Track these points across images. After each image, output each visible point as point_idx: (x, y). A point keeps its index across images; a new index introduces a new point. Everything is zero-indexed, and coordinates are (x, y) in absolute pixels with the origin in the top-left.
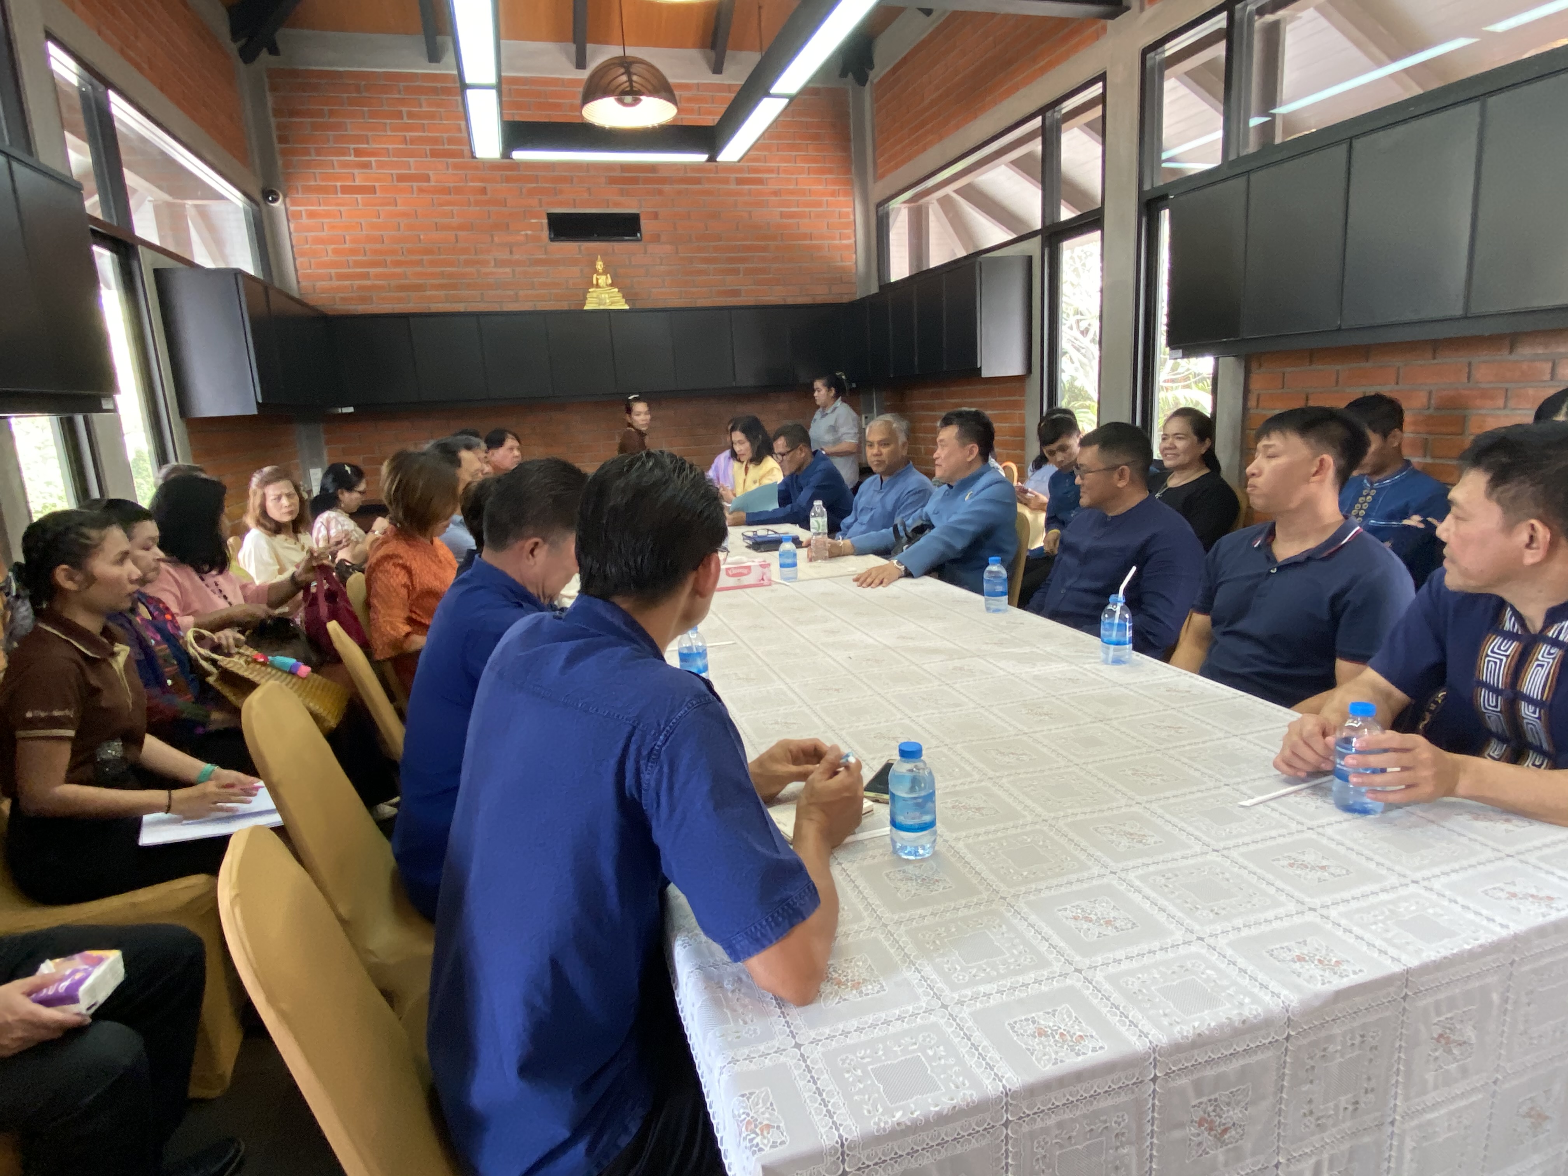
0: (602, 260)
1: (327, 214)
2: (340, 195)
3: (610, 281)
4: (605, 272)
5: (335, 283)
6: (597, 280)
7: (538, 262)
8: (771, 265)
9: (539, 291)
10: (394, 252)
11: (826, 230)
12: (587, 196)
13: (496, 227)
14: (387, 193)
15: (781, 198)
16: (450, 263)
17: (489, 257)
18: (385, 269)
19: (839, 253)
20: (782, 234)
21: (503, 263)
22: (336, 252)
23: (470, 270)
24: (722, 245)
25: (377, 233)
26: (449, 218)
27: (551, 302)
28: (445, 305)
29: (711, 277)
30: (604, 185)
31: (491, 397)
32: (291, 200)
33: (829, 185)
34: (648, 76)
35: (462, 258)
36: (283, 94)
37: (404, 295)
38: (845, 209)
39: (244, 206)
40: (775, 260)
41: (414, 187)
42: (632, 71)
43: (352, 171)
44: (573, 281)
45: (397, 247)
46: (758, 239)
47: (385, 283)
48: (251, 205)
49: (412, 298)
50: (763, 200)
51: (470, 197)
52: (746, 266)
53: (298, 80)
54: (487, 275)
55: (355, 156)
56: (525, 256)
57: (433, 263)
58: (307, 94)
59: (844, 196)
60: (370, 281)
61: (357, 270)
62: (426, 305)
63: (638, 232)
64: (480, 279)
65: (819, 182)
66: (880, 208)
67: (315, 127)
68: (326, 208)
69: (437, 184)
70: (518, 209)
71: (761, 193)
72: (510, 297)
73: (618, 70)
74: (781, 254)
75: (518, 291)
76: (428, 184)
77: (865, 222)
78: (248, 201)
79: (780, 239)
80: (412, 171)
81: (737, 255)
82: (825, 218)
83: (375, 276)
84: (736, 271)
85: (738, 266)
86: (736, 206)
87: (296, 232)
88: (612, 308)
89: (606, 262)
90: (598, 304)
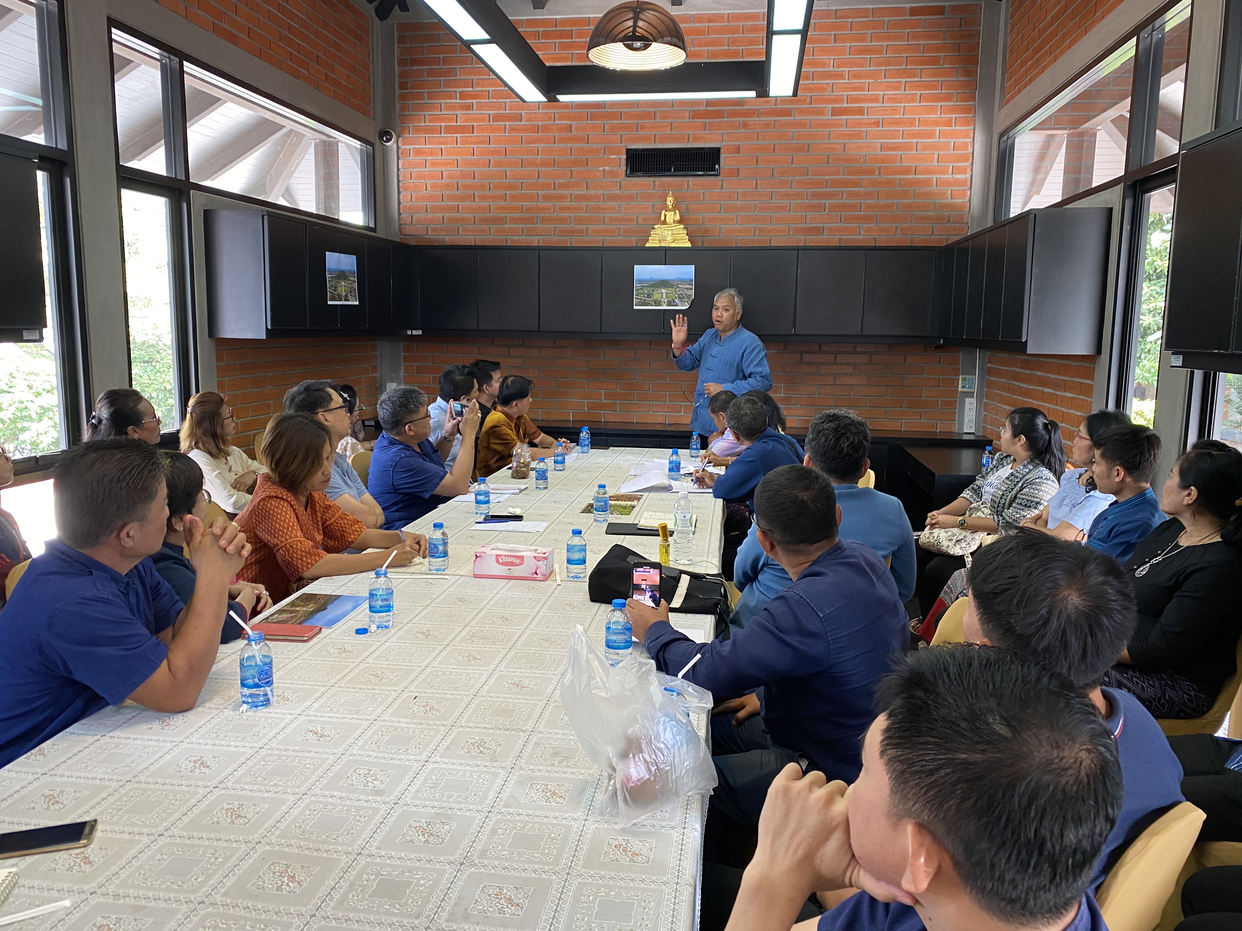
0: (673, 195)
1: (431, 153)
2: (443, 135)
3: (678, 218)
4: (675, 208)
5: (430, 215)
6: (665, 216)
7: (611, 198)
8: (862, 201)
9: (609, 227)
10: (482, 187)
11: (935, 163)
12: (668, 131)
13: (576, 163)
14: (483, 132)
15: (883, 129)
16: (530, 198)
17: (566, 192)
18: (474, 204)
19: (951, 188)
20: (880, 167)
21: (579, 198)
22: (433, 186)
23: (547, 204)
24: (809, 179)
25: (471, 169)
26: (534, 155)
27: (620, 238)
28: (521, 238)
29: (791, 213)
30: (687, 120)
31: (541, 329)
32: (403, 140)
33: (945, 113)
34: (655, 22)
35: (541, 193)
36: (408, 45)
37: (486, 227)
38: (961, 140)
39: (359, 147)
40: (869, 195)
41: (507, 126)
42: (641, 16)
43: (456, 112)
44: (641, 217)
45: (486, 182)
46: (850, 173)
47: (471, 216)
48: (364, 145)
49: (492, 230)
50: (862, 131)
51: (556, 134)
52: (833, 201)
53: (422, 33)
54: (562, 209)
55: (460, 99)
56: (600, 192)
57: (514, 198)
58: (427, 45)
59: (963, 126)
60: (459, 214)
61: (448, 203)
62: (504, 237)
63: (717, 167)
64: (555, 214)
65: (933, 110)
66: (1002, 135)
67: (431, 73)
68: (430, 146)
69: (528, 123)
70: (600, 145)
71: (860, 124)
72: (581, 231)
73: (626, 15)
74: (877, 189)
75: (589, 226)
76: (519, 123)
77: (986, 156)
78: (359, 143)
79: (877, 173)
80: (507, 111)
81: (824, 190)
82: (936, 150)
83: (463, 208)
84: (822, 208)
85: (824, 202)
86: (829, 138)
87: (404, 168)
88: (673, 245)
89: (676, 199)
90: (660, 241)
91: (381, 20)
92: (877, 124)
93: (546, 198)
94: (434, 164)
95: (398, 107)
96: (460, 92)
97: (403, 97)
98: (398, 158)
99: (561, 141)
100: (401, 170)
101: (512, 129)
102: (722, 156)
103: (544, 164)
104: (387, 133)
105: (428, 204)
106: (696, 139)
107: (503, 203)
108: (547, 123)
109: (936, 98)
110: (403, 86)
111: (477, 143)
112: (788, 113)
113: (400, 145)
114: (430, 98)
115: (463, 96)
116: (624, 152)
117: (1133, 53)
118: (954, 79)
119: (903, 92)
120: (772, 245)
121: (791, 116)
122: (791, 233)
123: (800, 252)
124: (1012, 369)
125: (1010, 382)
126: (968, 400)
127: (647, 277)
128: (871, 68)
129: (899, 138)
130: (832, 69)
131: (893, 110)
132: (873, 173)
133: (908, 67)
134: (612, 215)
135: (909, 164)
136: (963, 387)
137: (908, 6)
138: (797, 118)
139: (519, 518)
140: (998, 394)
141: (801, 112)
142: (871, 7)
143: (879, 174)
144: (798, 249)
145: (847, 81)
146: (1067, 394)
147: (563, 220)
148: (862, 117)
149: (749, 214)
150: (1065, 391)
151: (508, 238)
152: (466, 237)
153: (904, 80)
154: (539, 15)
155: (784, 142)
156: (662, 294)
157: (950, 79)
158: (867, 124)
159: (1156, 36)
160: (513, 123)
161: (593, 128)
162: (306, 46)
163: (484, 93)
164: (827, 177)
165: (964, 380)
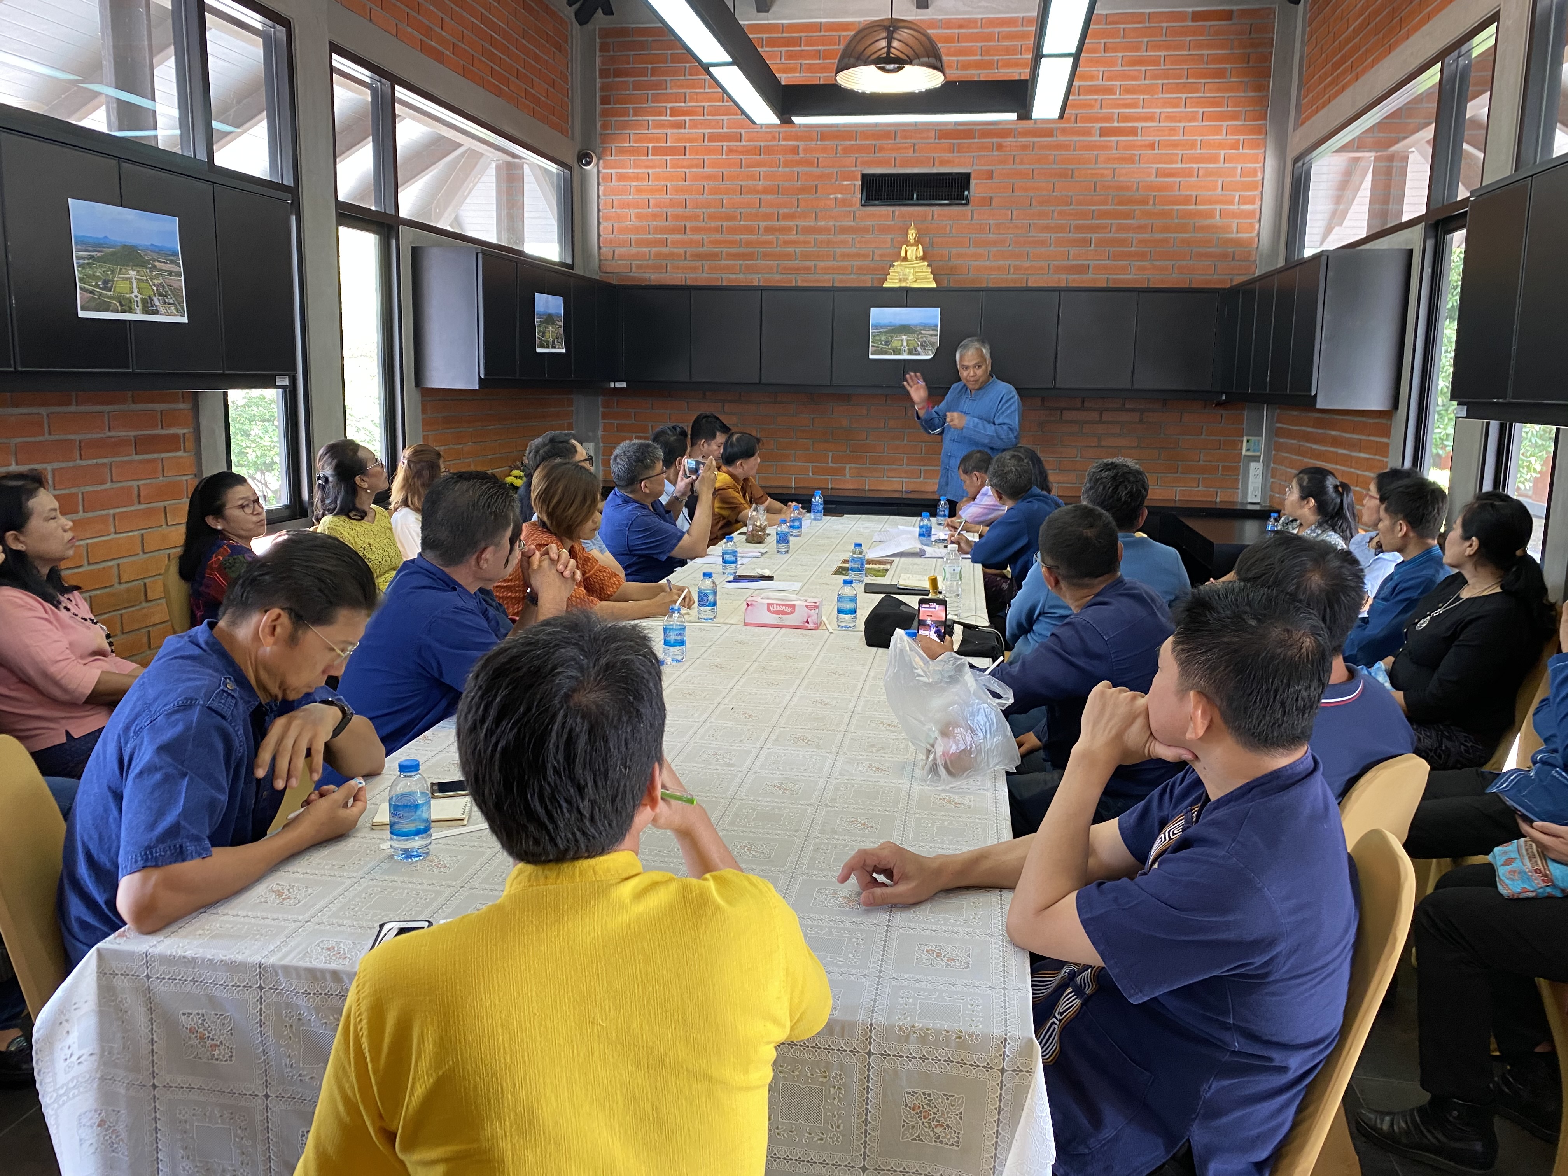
0: (916, 228)
1: (637, 178)
2: (650, 157)
3: (921, 253)
4: (917, 242)
5: (634, 250)
6: (906, 251)
7: (844, 230)
8: (1134, 235)
9: (841, 263)
10: (695, 217)
11: (1219, 192)
12: (911, 154)
13: (804, 190)
14: (696, 154)
15: (1160, 152)
16: (749, 230)
17: (791, 223)
18: (684, 236)
19: (1237, 221)
20: (1155, 196)
21: (807, 230)
22: (639, 217)
23: (770, 237)
24: (1073, 209)
25: (681, 197)
26: (755, 180)
27: (852, 276)
28: (738, 276)
29: (1051, 248)
30: (933, 141)
31: (763, 381)
32: (604, 163)
33: (1232, 134)
34: (911, 41)
35: (763, 224)
36: (612, 53)
37: (698, 264)
38: (1249, 165)
39: (555, 171)
40: (1141, 228)
41: (725, 147)
42: (895, 35)
43: (666, 131)
44: (878, 252)
45: (699, 211)
46: (1121, 203)
47: (681, 251)
48: (561, 169)
49: (706, 267)
50: (1135, 155)
51: (781, 157)
52: (1100, 235)
53: (627, 39)
54: (786, 243)
55: (671, 116)
56: (831, 223)
57: (732, 230)
58: (633, 53)
59: (1251, 149)
60: (668, 249)
61: (656, 236)
62: (718, 276)
63: (966, 193)
64: (779, 249)
65: (1217, 131)
66: (1296, 160)
67: (637, 86)
68: (636, 170)
69: (748, 143)
70: (831, 170)
71: (1132, 146)
72: (808, 269)
73: (879, 34)
74: (1151, 222)
75: (817, 263)
76: (738, 144)
77: (1278, 182)
78: (555, 166)
79: (1151, 202)
80: (725, 130)
81: (1090, 222)
82: (1220, 176)
83: (673, 243)
84: (1087, 242)
85: (1089, 235)
86: (1096, 163)
87: (604, 195)
88: (916, 285)
89: (919, 231)
90: (900, 280)
91: (581, 24)
92: (1152, 146)
93: (768, 230)
94: (639, 191)
95: (599, 125)
96: (671, 108)
97: (605, 114)
98: (598, 184)
99: (786, 164)
100: (602, 197)
101: (731, 151)
102: (973, 182)
103: (766, 191)
104: (587, 155)
105: (633, 237)
106: (942, 163)
107: (718, 236)
108: (771, 143)
109: (1221, 117)
110: (605, 101)
111: (688, 168)
112: (1049, 133)
113: (601, 168)
114: (635, 115)
115: (674, 112)
116: (860, 177)
117: (1437, 79)
118: (1243, 94)
119: (1183, 109)
120: (1029, 285)
121: (1052, 136)
122: (1051, 271)
123: (1062, 293)
124: (1303, 428)
125: (1302, 443)
126: (1253, 465)
127: (886, 322)
128: (1147, 82)
129: (1177, 162)
130: (1100, 82)
131: (1171, 130)
132: (1147, 203)
133: (1189, 81)
134: (845, 250)
135: (1188, 193)
136: (1248, 450)
137: (1190, 10)
138: (1062, 138)
139: (770, 578)
140: (1286, 458)
141: (1064, 131)
142: (1148, 11)
143: (1154, 204)
144: (1059, 290)
145: (1117, 96)
146: (1362, 455)
147: (787, 256)
148: (1135, 138)
149: (1002, 249)
150: (1360, 451)
151: (723, 275)
152: (675, 275)
153: (1184, 96)
154: (763, 20)
155: (1044, 166)
156: (902, 340)
157: (1238, 95)
158: (1141, 146)
159: (1463, 62)
160: (731, 144)
161: (824, 150)
162: (507, 59)
163: (698, 109)
164: (1094, 208)
165: (1248, 441)
